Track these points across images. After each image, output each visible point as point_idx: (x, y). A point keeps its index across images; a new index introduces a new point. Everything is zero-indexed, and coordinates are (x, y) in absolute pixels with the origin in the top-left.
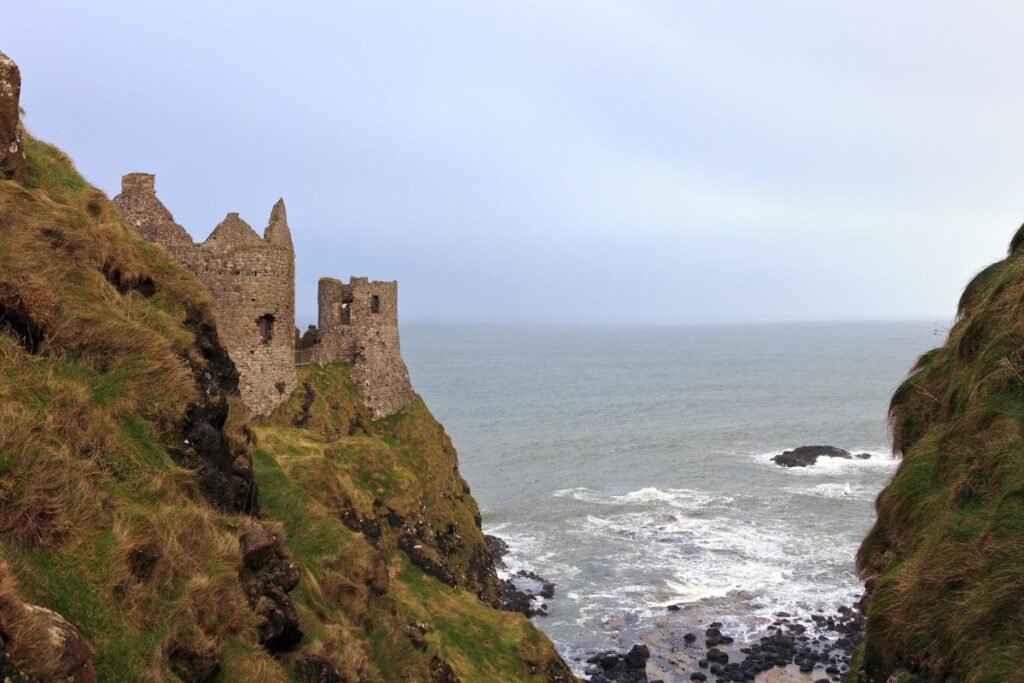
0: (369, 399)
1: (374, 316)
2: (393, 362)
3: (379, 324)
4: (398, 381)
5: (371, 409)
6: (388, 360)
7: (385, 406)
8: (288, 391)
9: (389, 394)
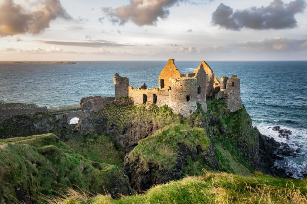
0: (229, 107)
1: (232, 87)
2: (237, 98)
3: (234, 89)
4: (238, 103)
5: (229, 110)
6: (235, 98)
7: (233, 109)
8: (193, 112)
9: (235, 106)
